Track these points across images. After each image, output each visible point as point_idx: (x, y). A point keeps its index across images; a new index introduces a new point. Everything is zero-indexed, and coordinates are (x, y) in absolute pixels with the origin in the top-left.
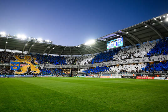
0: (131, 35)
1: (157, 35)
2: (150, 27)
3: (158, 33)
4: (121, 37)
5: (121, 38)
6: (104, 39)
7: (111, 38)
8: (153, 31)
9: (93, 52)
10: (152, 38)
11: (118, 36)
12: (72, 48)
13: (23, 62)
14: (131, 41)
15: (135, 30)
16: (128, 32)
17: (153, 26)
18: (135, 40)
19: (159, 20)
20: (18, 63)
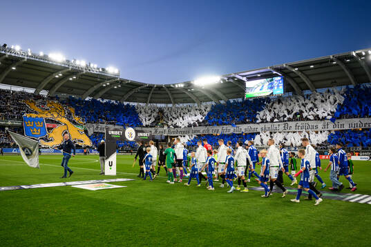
0: (299, 74)
1: (348, 77)
2: (340, 64)
3: (349, 75)
4: (280, 76)
5: (279, 78)
6: (243, 76)
7: (259, 75)
8: (343, 70)
9: (202, 99)
10: (335, 82)
11: (275, 72)
12: (160, 88)
13: (49, 116)
14: (296, 85)
15: (312, 66)
16: (296, 69)
17: (346, 64)
18: (304, 82)
19: (359, 55)
20: (41, 120)
